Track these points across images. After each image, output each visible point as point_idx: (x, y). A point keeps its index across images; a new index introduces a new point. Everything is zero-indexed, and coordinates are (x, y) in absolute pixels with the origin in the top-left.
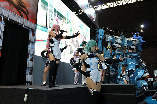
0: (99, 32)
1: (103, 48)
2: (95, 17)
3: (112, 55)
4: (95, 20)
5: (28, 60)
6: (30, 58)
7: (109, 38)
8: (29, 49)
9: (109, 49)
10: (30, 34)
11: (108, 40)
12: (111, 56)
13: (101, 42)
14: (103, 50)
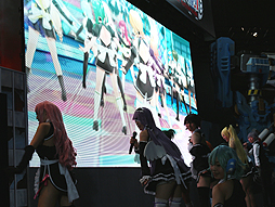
0: (219, 47)
1: (234, 94)
2: (199, 8)
3: (265, 116)
4: (200, 17)
5: (12, 186)
6: (18, 178)
7: (250, 62)
8: (10, 152)
9: (253, 99)
10: (11, 106)
11: (249, 70)
12: (262, 118)
13: (226, 80)
14: (235, 102)
